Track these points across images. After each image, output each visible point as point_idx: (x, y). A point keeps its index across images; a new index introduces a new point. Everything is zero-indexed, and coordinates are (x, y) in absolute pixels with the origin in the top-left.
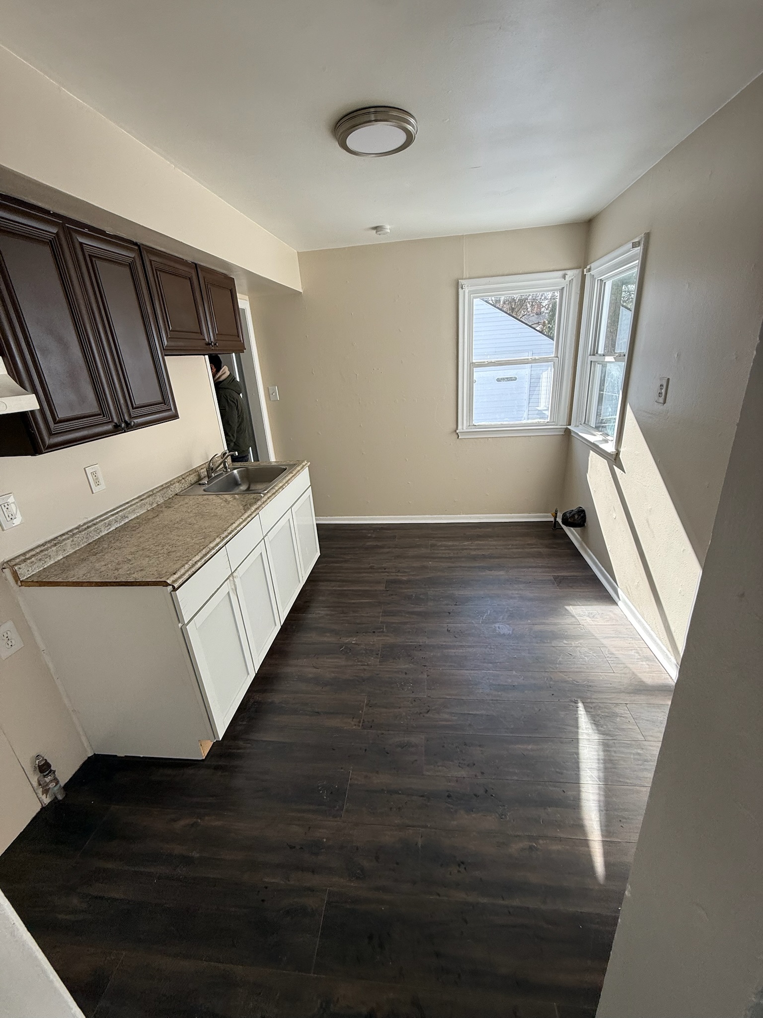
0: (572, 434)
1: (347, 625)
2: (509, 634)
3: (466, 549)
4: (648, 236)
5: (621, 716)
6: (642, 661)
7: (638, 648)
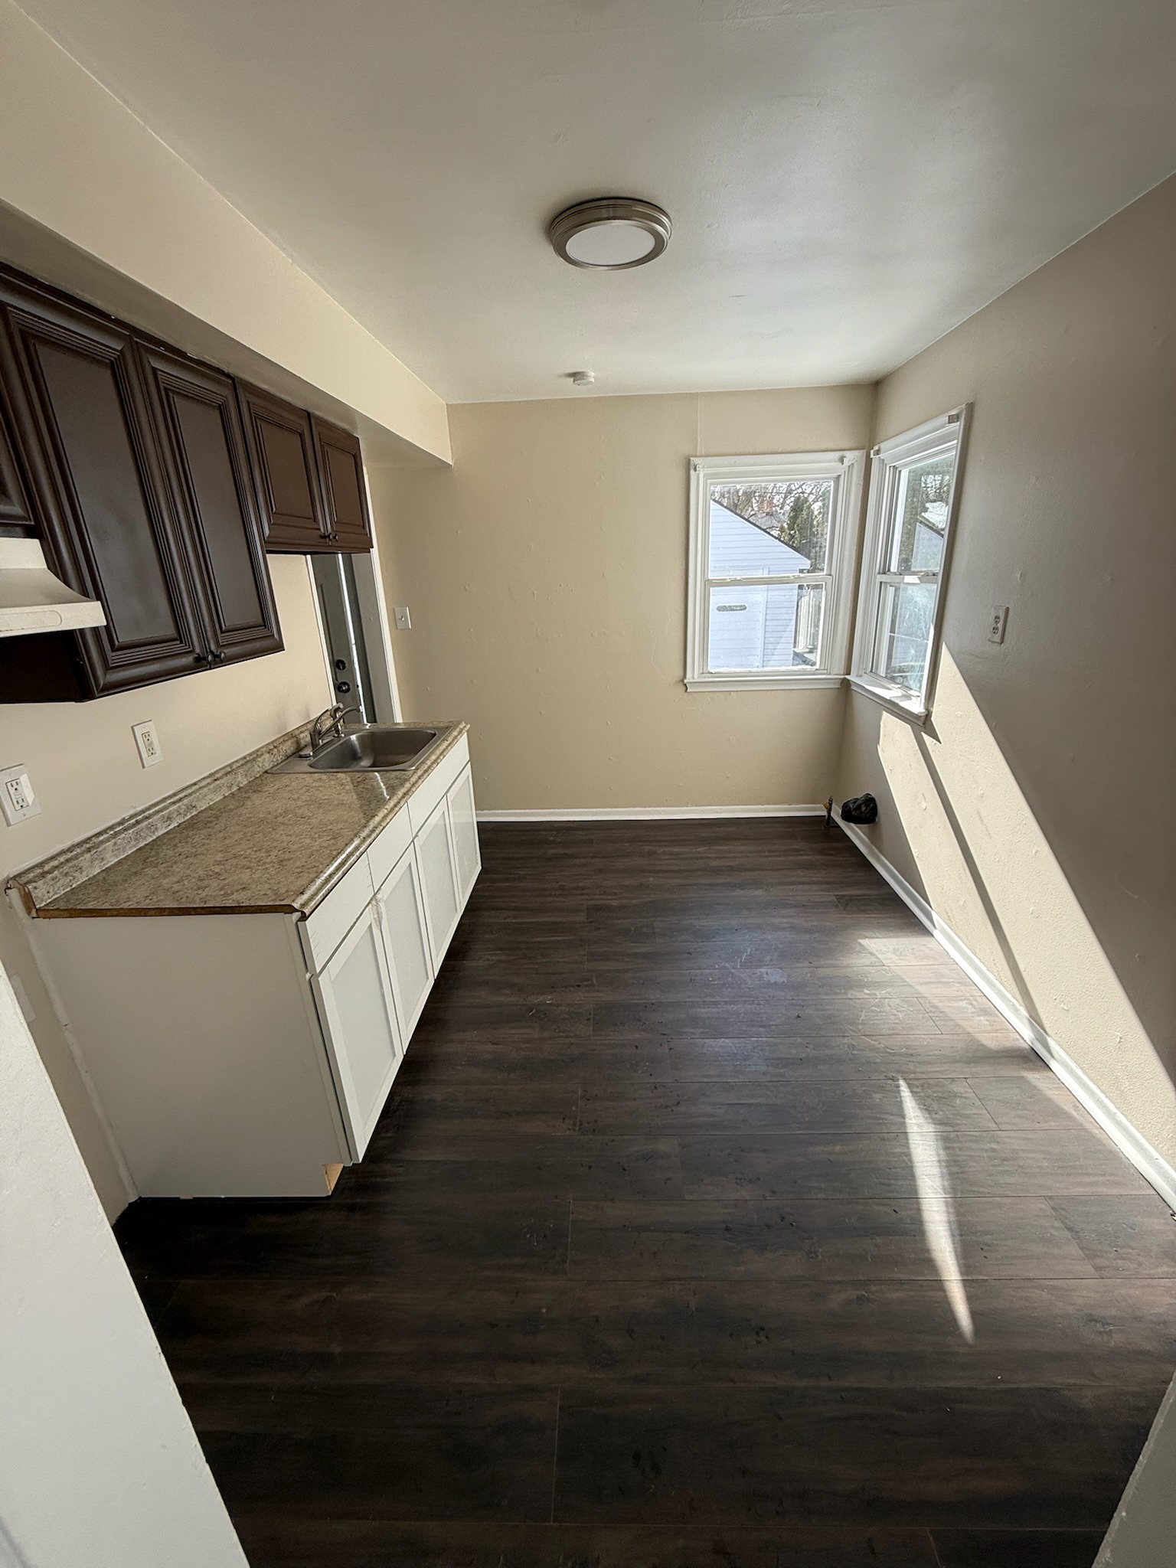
0: (853, 687)
1: (534, 976)
2: (783, 982)
3: (702, 858)
4: (971, 408)
5: (961, 1097)
6: (979, 1016)
7: (971, 998)
